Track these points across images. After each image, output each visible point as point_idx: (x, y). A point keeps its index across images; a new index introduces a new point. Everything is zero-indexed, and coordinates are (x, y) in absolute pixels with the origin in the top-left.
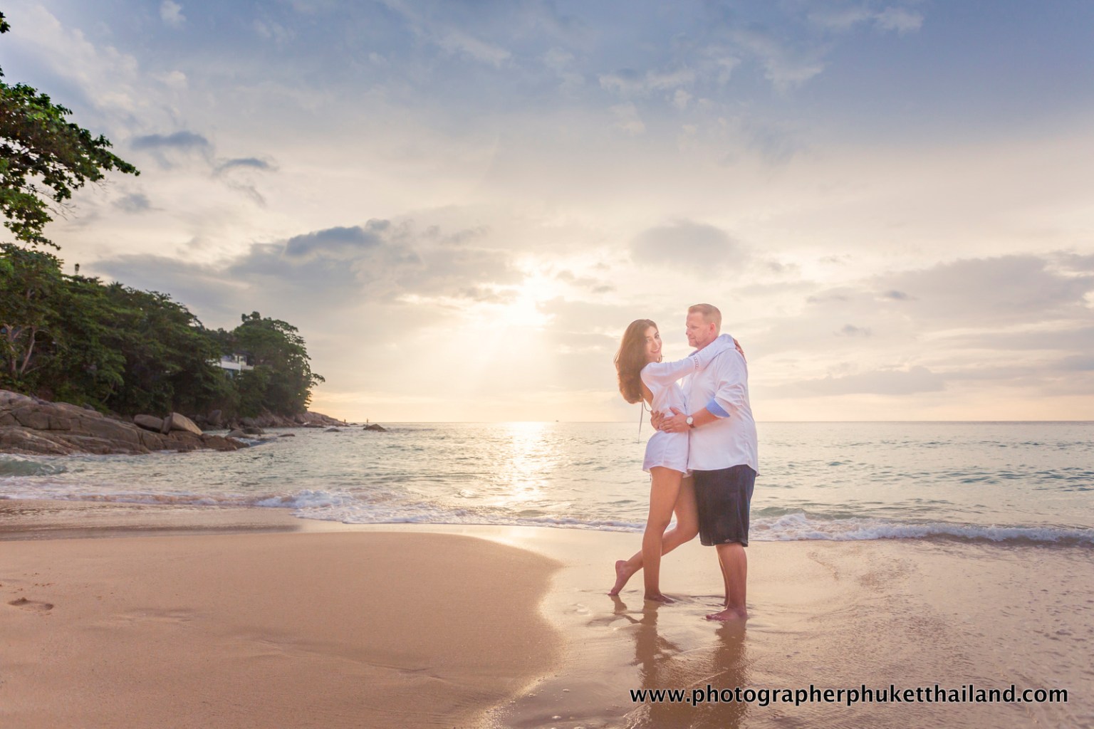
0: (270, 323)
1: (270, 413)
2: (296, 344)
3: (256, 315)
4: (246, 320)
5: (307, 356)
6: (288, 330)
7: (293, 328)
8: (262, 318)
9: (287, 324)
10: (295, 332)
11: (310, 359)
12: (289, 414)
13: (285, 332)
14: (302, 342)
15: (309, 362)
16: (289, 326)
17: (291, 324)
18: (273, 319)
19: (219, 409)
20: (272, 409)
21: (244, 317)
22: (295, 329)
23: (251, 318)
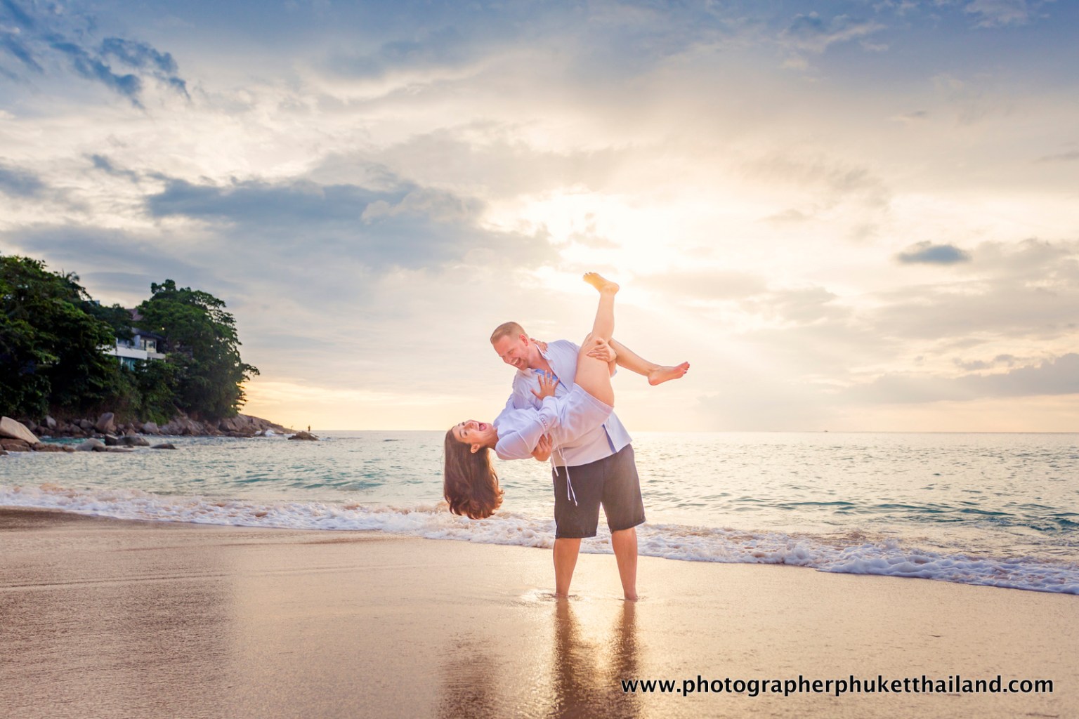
0: (188, 296)
1: (186, 417)
2: (223, 323)
3: (170, 284)
4: (157, 291)
5: (236, 340)
6: (212, 304)
7: (218, 302)
8: (178, 289)
9: (210, 296)
10: (221, 307)
11: (240, 344)
12: (212, 418)
13: (209, 307)
14: (232, 322)
15: (239, 348)
16: (213, 299)
17: (215, 297)
18: (193, 290)
19: (112, 411)
20: (189, 411)
21: (154, 287)
22: (222, 303)
23: (164, 288)
